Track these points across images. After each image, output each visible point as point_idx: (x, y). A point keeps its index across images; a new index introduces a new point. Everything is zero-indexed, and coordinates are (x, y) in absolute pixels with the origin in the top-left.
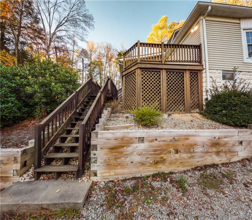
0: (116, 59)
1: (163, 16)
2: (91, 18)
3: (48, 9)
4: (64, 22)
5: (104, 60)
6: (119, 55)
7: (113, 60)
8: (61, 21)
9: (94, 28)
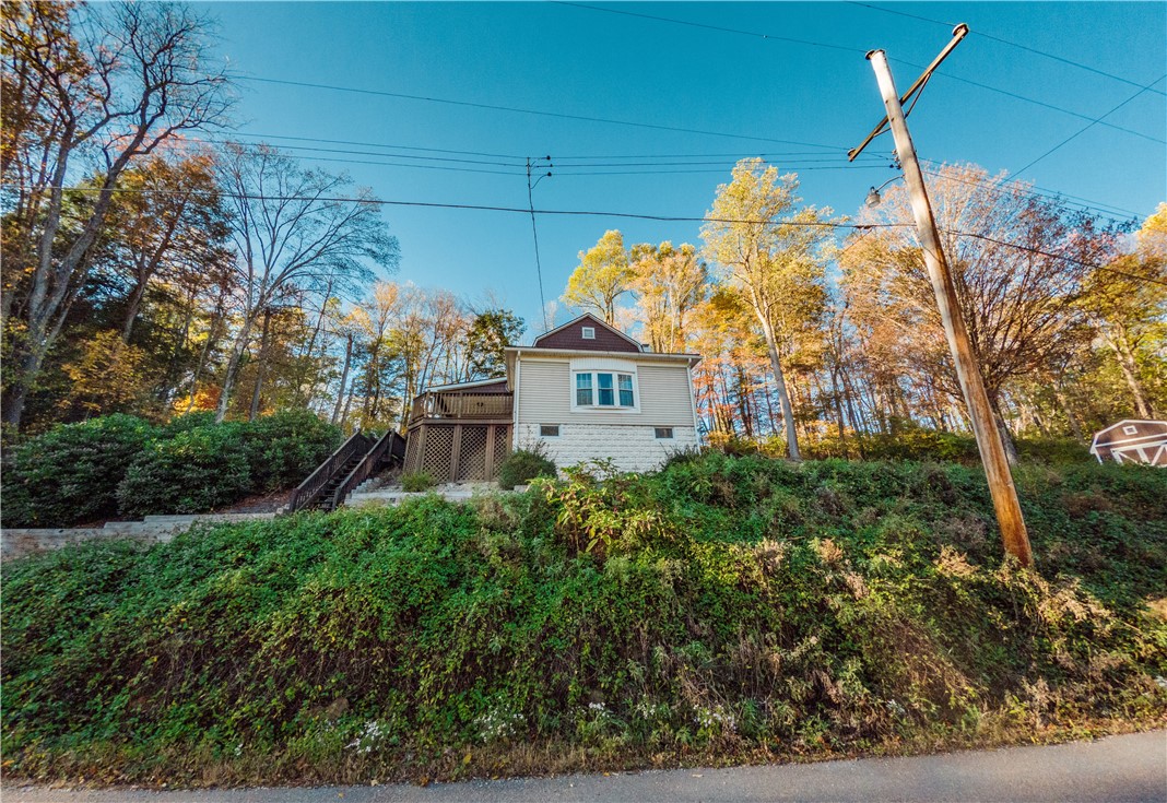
0: (468, 335)
1: (607, 232)
2: (392, 243)
3: (273, 229)
4: (311, 254)
5: (428, 338)
6: (478, 322)
7: (461, 336)
8: (303, 251)
9: (398, 268)
